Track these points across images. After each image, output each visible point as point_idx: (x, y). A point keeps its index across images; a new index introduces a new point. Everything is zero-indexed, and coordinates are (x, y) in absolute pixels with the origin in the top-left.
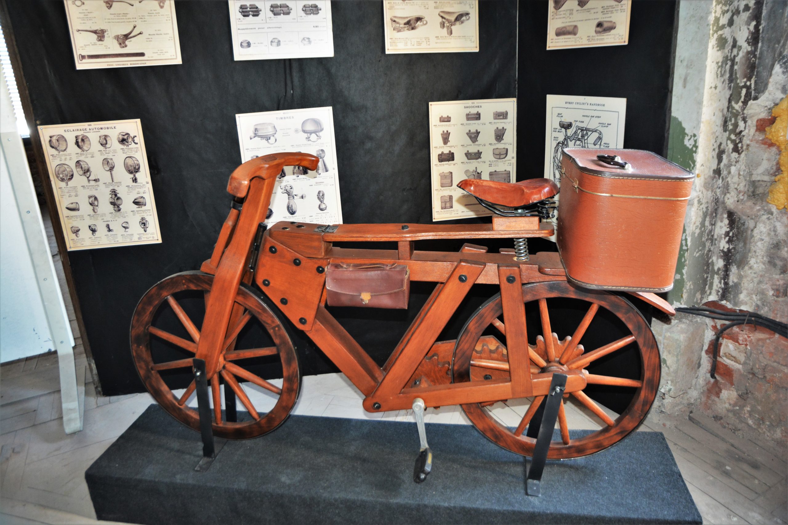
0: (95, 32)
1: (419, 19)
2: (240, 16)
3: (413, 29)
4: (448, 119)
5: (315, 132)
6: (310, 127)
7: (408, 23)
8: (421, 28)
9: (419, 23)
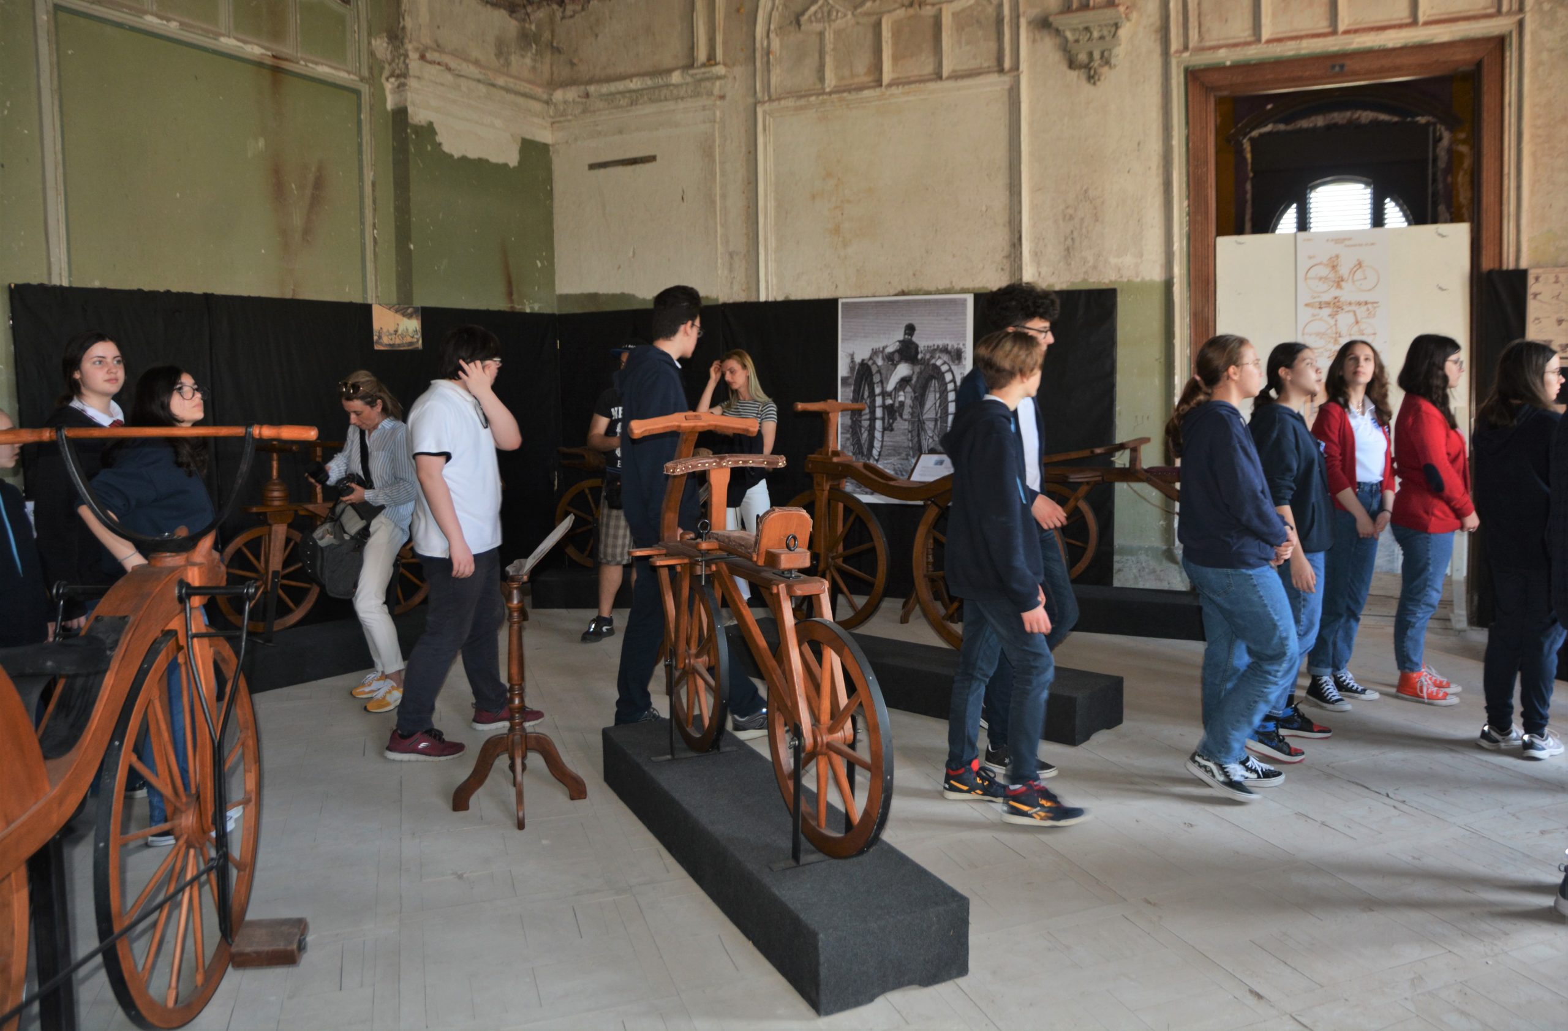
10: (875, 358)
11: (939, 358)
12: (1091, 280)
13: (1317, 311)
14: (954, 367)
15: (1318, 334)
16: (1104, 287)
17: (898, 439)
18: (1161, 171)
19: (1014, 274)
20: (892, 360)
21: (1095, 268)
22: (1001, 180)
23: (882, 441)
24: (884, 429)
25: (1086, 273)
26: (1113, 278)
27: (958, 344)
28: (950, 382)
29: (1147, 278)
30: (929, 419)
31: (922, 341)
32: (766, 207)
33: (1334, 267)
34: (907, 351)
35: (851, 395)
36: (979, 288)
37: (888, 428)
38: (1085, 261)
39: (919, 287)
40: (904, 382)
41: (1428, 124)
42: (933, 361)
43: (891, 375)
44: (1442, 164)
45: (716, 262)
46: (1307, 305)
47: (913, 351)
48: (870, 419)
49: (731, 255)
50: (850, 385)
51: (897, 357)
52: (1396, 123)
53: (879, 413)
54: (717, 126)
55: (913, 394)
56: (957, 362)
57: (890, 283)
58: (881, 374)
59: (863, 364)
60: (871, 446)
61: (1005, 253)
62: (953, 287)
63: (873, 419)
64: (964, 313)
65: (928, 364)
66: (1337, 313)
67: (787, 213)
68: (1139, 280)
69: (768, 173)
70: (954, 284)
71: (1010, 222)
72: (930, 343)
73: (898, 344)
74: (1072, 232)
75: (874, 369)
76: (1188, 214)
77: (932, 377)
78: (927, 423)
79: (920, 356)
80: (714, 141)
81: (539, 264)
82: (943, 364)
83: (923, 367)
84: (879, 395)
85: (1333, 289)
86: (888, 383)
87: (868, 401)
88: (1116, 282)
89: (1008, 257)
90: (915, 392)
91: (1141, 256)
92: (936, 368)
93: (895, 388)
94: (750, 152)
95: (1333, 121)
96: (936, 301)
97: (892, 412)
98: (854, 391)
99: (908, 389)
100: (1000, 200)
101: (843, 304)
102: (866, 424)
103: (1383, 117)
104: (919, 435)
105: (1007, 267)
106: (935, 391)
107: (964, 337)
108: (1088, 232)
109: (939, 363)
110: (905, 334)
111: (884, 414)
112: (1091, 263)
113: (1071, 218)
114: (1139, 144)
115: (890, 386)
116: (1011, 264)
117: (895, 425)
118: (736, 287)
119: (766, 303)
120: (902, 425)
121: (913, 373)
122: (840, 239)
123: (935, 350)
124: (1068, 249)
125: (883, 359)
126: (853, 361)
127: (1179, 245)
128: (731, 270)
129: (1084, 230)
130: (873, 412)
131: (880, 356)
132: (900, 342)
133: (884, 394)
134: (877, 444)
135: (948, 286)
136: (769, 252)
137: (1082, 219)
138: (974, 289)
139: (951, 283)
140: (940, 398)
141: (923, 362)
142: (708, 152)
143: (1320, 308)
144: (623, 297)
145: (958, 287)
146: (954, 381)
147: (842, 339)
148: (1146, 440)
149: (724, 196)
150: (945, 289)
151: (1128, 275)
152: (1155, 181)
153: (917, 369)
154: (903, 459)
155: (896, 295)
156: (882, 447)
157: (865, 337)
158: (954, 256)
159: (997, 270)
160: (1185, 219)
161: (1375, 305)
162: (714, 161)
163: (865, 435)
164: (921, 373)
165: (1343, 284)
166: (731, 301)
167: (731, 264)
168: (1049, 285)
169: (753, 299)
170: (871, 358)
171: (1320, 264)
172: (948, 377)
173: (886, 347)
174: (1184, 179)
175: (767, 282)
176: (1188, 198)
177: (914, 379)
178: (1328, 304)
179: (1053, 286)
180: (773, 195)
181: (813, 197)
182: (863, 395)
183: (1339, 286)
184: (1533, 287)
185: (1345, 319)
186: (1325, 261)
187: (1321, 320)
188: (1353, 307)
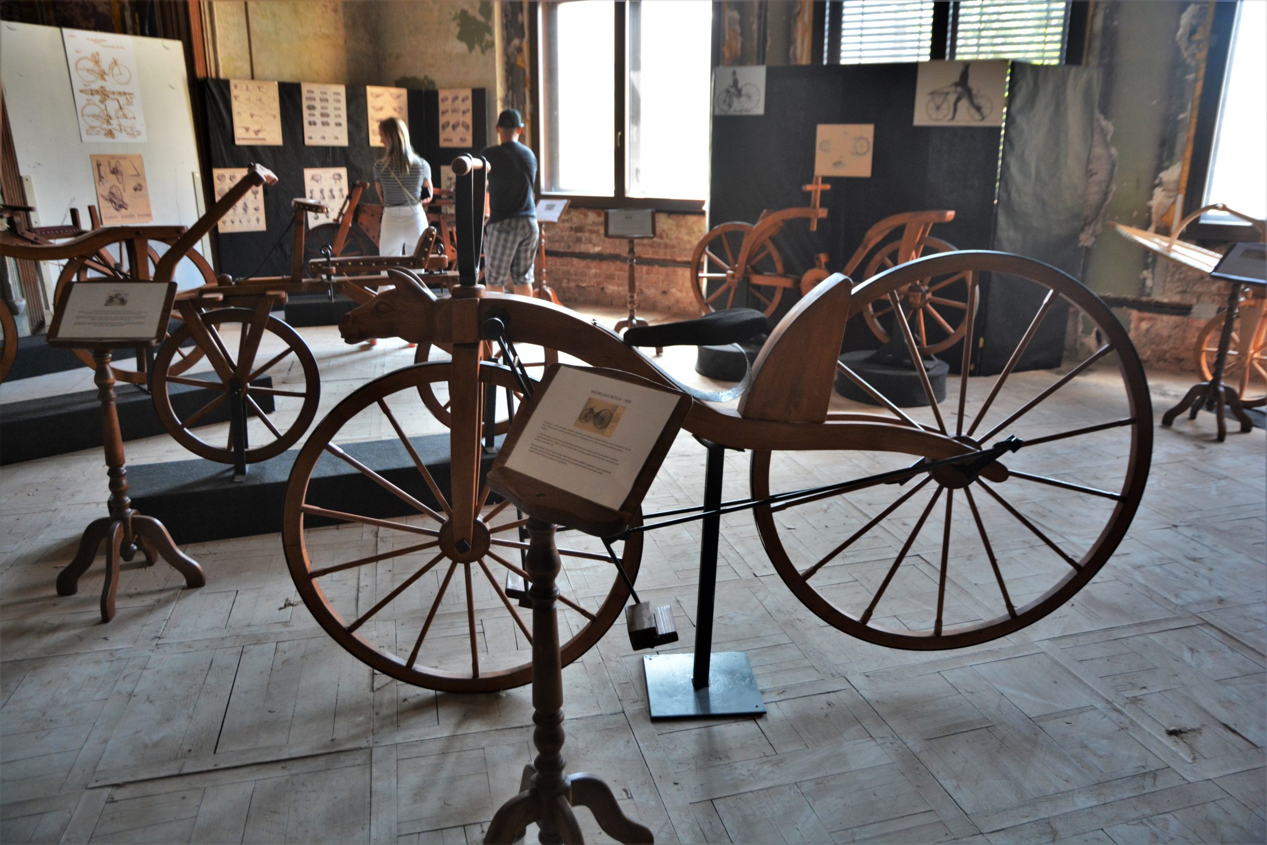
0: (245, 128)
2: (308, 125)
5: (339, 179)
6: (335, 176)
13: (90, 97)
15: (94, 116)
33: (97, 62)
46: (81, 91)
66: (105, 99)
85: (99, 80)
143: (92, 95)
161: (131, 96)
165: (106, 77)
171: (86, 58)
178: (97, 92)
183: (103, 78)
184: (234, 92)
185: (112, 106)
186: (89, 56)
187: (94, 104)
188: (117, 96)
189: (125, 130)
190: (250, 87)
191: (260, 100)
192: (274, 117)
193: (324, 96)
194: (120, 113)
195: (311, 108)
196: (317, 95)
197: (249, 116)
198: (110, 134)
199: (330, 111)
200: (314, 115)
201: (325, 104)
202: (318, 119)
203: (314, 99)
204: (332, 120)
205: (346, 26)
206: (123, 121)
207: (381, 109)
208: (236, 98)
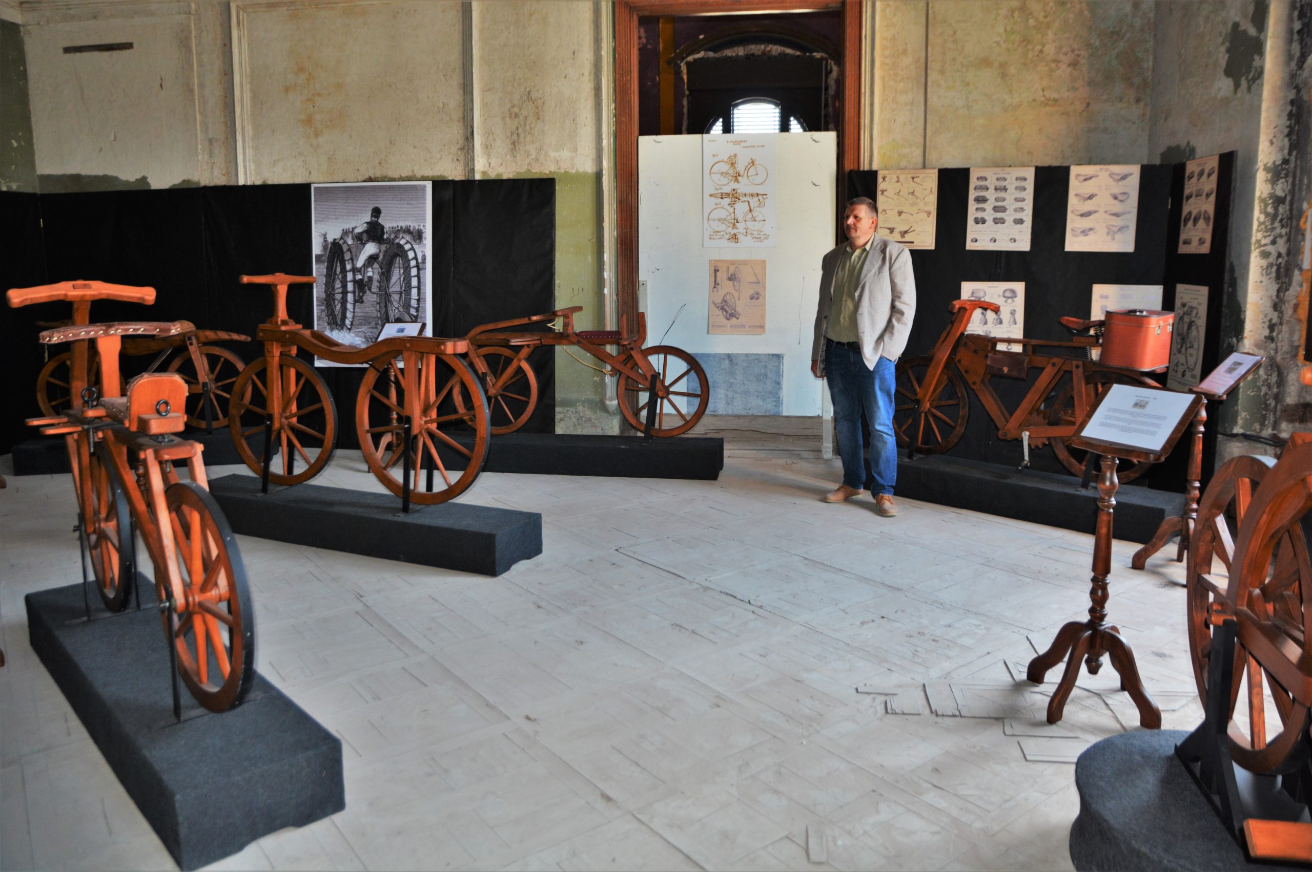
0: (889, 229)
1: (1091, 229)
2: (973, 223)
3: (1086, 235)
4: (1106, 297)
5: (1011, 298)
6: (1008, 294)
7: (1083, 232)
8: (1091, 236)
9: (1091, 232)
10: (345, 238)
11: (403, 238)
12: (534, 171)
13: (720, 200)
14: (415, 246)
15: (719, 220)
16: (545, 177)
17: (367, 310)
18: (592, 77)
19: (468, 164)
20: (361, 239)
21: (537, 160)
22: (456, 81)
23: (354, 312)
24: (355, 301)
25: (529, 164)
26: (553, 170)
27: (419, 226)
28: (413, 259)
29: (581, 170)
30: (395, 292)
31: (388, 223)
32: (242, 98)
33: (732, 164)
34: (374, 232)
35: (325, 270)
36: (438, 176)
37: (359, 300)
38: (528, 154)
39: (385, 174)
40: (372, 259)
41: (822, 58)
42: (397, 241)
43: (360, 252)
44: (832, 92)
45: (196, 148)
46: (711, 195)
47: (379, 233)
48: (342, 293)
49: (211, 141)
50: (323, 262)
51: (365, 237)
52: (798, 56)
53: (350, 287)
54: (192, 18)
55: (380, 271)
56: (418, 241)
57: (358, 170)
58: (351, 252)
59: (335, 243)
60: (344, 317)
61: (459, 146)
62: (415, 175)
63: (345, 293)
64: (424, 198)
65: (393, 243)
66: (735, 202)
67: (262, 104)
68: (574, 171)
69: (243, 65)
70: (415, 172)
71: (464, 118)
72: (395, 225)
73: (365, 225)
74: (517, 128)
75: (345, 248)
76: (615, 116)
77: (396, 255)
78: (393, 295)
79: (385, 237)
80: (190, 32)
81: (15, 144)
82: (406, 243)
83: (388, 246)
84: (350, 271)
85: (732, 182)
86: (357, 260)
87: (340, 277)
88: (555, 172)
89: (462, 149)
90: (382, 268)
91: (576, 150)
92: (400, 247)
93: (364, 265)
94: (225, 45)
95: (751, 52)
96: (399, 187)
97: (362, 286)
98: (327, 268)
99: (376, 266)
100: (454, 99)
101: (315, 188)
102: (339, 297)
103: (789, 51)
104: (386, 306)
105: (462, 158)
106: (399, 268)
107: (424, 219)
108: (531, 128)
109: (402, 242)
110: (372, 216)
111: (354, 288)
112: (533, 156)
113: (517, 115)
114: (574, 53)
115: (360, 263)
116: (465, 155)
117: (364, 297)
118: (216, 172)
119: (244, 186)
120: (371, 298)
121: (380, 251)
122: (313, 129)
123: (399, 231)
124: (514, 143)
125: (353, 239)
126: (325, 241)
127: (607, 142)
128: (211, 156)
129: (528, 127)
130: (344, 286)
131: (350, 236)
132: (367, 223)
133: (355, 270)
134: (349, 315)
135: (410, 174)
136: (247, 139)
137: (526, 117)
138: (433, 177)
139: (413, 170)
140: (404, 273)
141: (389, 242)
142: (184, 43)
143: (722, 198)
144: (106, 178)
145: (419, 175)
146: (416, 258)
147: (316, 221)
148: (579, 309)
149: (202, 86)
150: (407, 177)
151: (565, 166)
152: (587, 86)
153: (383, 247)
154: (373, 328)
155: (364, 181)
156: (353, 317)
157: (337, 219)
158: (415, 147)
159: (453, 160)
160: (613, 120)
161: (764, 196)
162: (190, 51)
163: (338, 307)
164: (386, 251)
165: (739, 178)
166: (212, 184)
167: (211, 150)
168: (498, 175)
169: (233, 183)
170: (342, 238)
171: (723, 161)
172: (411, 255)
173: (356, 227)
174: (612, 85)
175: (245, 167)
176: (615, 102)
177: (381, 257)
178: (728, 194)
179: (502, 175)
180: (248, 86)
181: (287, 90)
182: (335, 271)
183: (737, 180)
184: (881, 185)
185: (741, 208)
186: (725, 159)
187: (722, 208)
188: (748, 198)
189: (751, 234)
190: (902, 178)
191: (913, 193)
192: (929, 214)
193: (1002, 184)
194: (749, 216)
195: (979, 200)
196: (991, 182)
197: (897, 214)
198: (734, 238)
199: (1010, 203)
200: (984, 210)
201: (1002, 194)
202: (989, 215)
203: (987, 189)
204: (1009, 216)
205: (1091, 83)
206: (750, 224)
207: (1091, 197)
208: (883, 191)
